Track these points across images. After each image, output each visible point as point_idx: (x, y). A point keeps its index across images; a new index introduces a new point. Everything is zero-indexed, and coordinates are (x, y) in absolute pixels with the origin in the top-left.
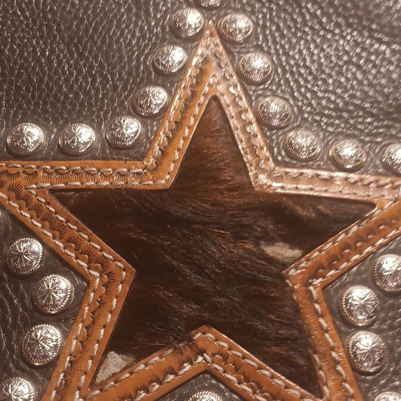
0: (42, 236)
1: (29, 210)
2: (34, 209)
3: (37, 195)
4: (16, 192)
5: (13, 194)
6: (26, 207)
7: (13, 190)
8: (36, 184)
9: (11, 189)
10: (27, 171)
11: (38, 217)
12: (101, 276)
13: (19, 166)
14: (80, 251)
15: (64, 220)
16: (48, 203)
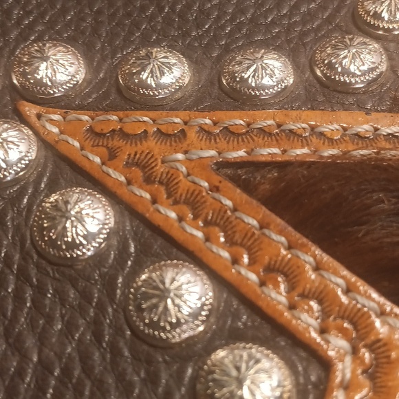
0: (208, 259)
1: (176, 203)
2: (187, 202)
3: (189, 175)
4: (143, 168)
5: (138, 173)
6: (168, 198)
7: (137, 165)
8: (186, 152)
9: (132, 163)
10: (163, 128)
11: (196, 217)
12: (355, 351)
13: (146, 119)
14: (299, 290)
15: (255, 223)
16: (215, 189)
